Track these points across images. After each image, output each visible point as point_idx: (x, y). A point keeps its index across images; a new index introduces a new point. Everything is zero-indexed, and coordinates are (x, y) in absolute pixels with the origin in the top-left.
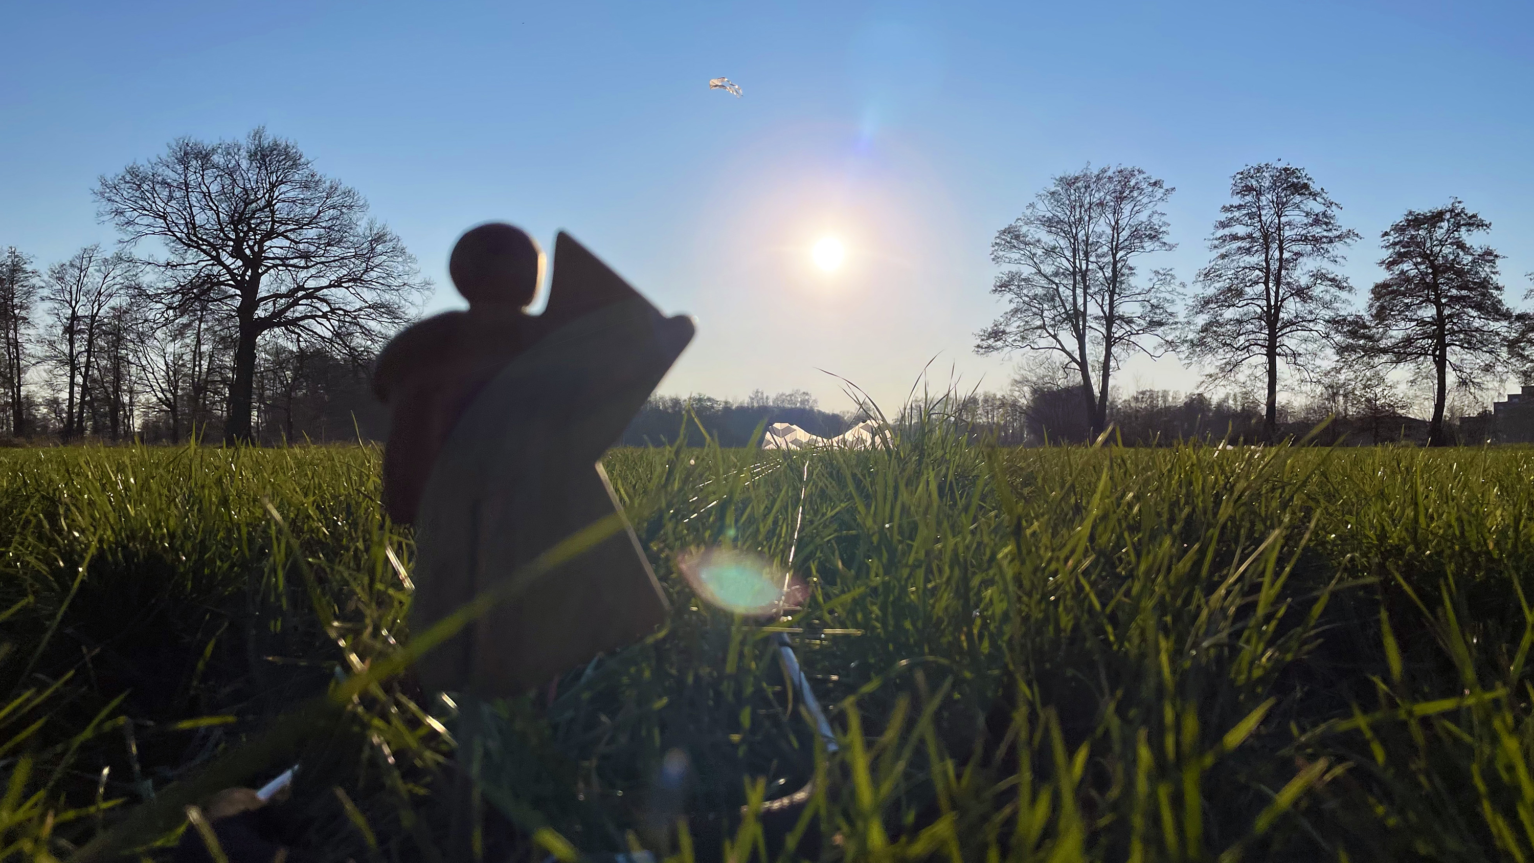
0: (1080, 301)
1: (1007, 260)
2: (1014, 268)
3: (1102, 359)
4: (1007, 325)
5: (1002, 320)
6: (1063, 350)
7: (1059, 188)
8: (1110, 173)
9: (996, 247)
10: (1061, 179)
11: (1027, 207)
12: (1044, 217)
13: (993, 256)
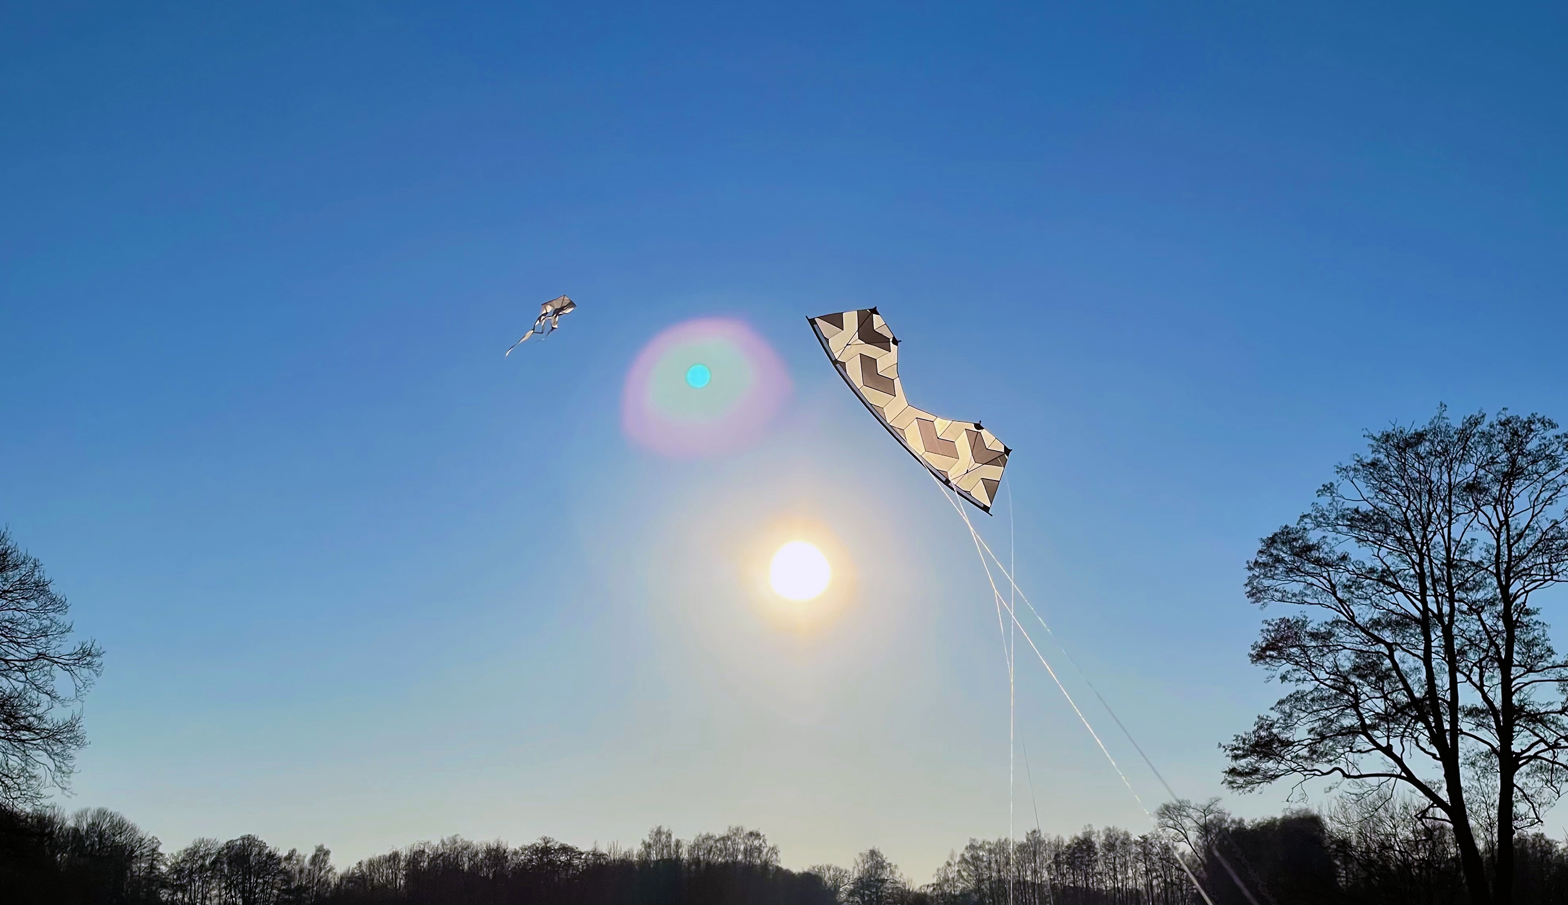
0: (1443, 681)
1: (1278, 595)
2: (1291, 611)
3: (1496, 798)
4: (1287, 727)
5: (1275, 716)
6: (1411, 778)
7: (1382, 457)
8: (1484, 427)
9: (1257, 572)
10: (1387, 437)
11: (1320, 493)
12: (1357, 511)
13: (1249, 589)
